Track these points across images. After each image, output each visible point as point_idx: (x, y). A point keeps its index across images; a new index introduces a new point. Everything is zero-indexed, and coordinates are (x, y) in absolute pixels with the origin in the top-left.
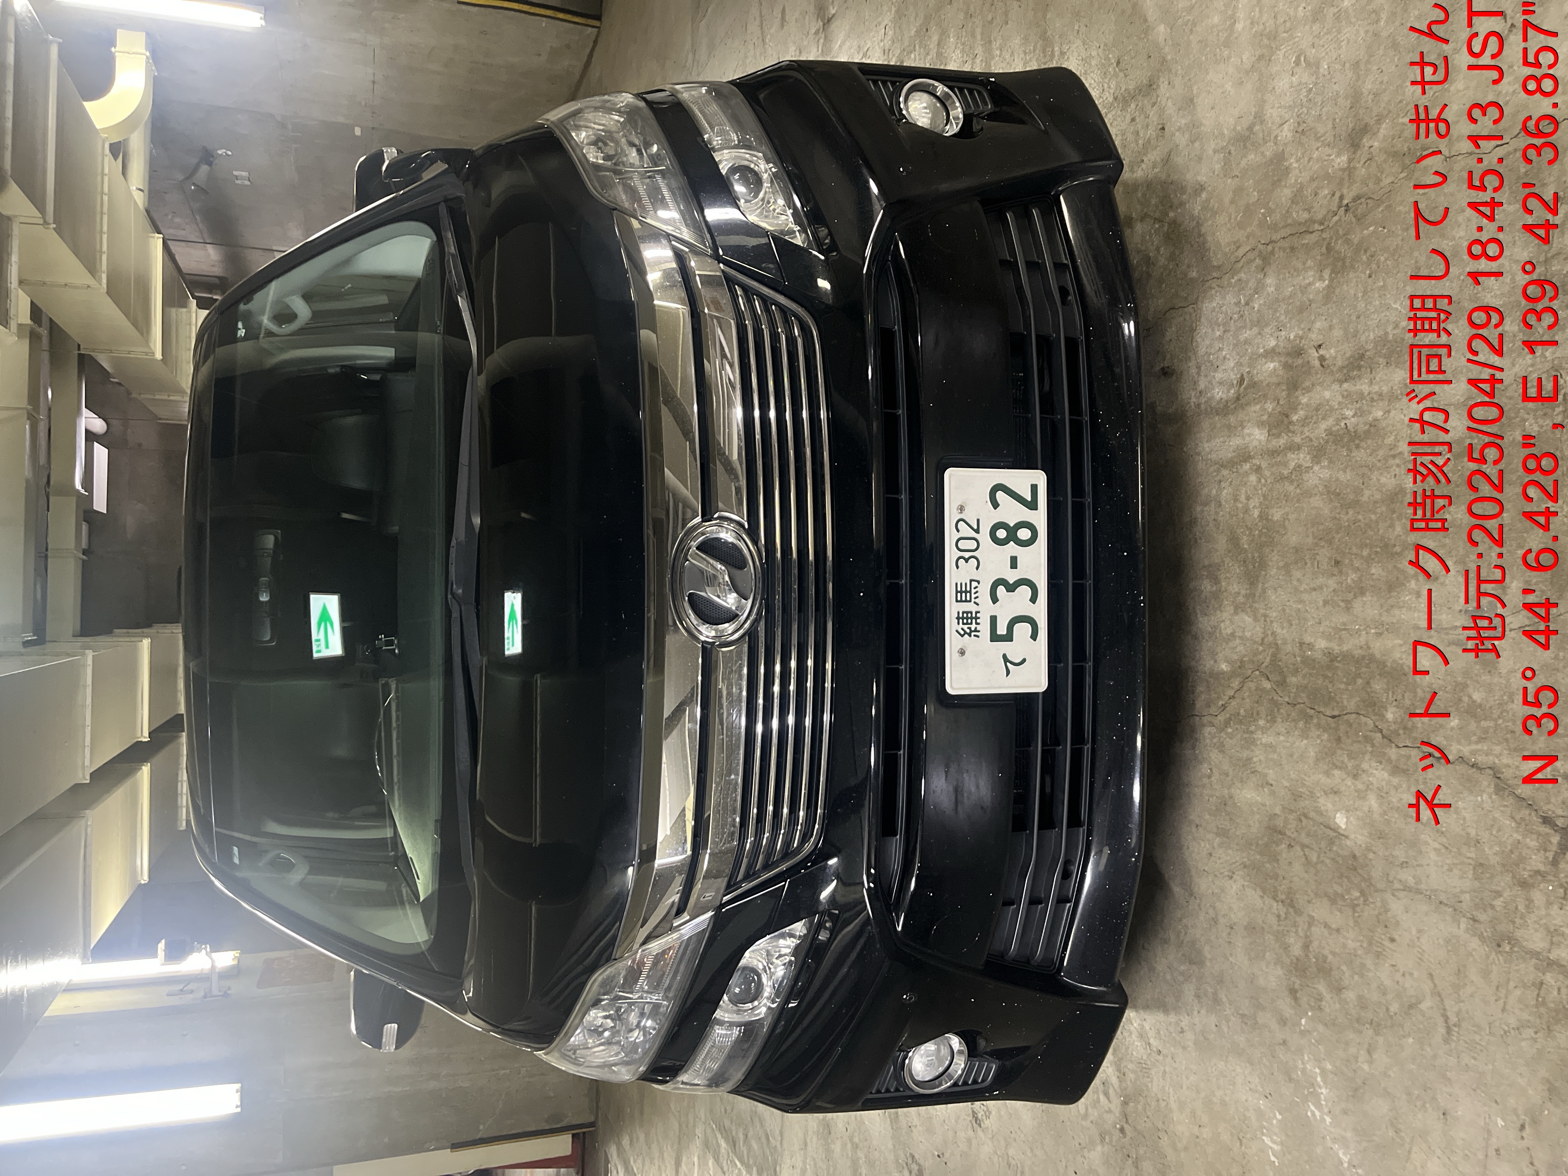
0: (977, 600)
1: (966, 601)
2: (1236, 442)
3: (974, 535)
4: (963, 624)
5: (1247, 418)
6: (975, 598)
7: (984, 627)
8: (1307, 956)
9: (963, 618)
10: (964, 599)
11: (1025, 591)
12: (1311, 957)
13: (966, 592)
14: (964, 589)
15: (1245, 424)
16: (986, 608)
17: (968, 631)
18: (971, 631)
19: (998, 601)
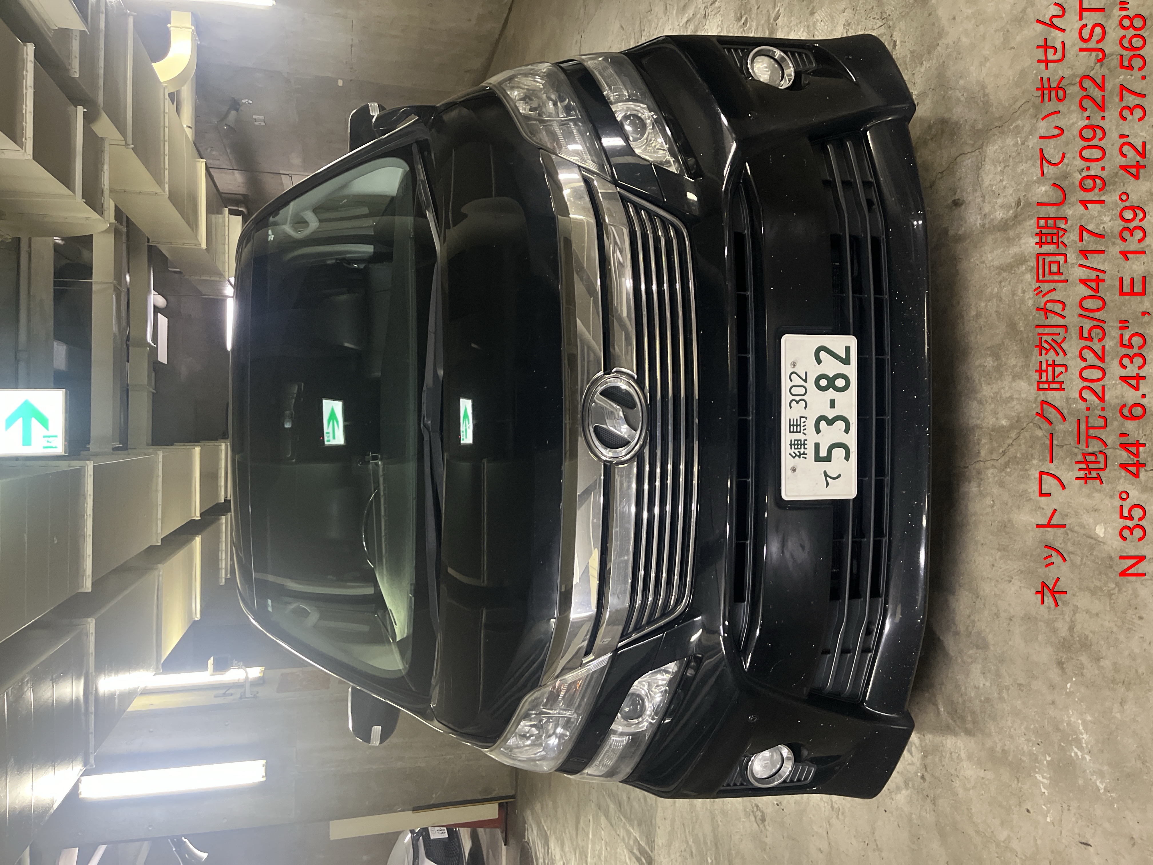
0: (805, 432)
1: (797, 432)
2: (1014, 250)
3: (802, 383)
4: (795, 449)
5: (1023, 231)
6: (804, 430)
7: (810, 451)
8: (1072, 636)
9: (794, 445)
10: (795, 430)
11: (840, 425)
12: (1076, 636)
13: (797, 425)
14: (795, 423)
15: (1021, 236)
16: (811, 438)
17: (798, 454)
18: (800, 454)
19: (820, 432)
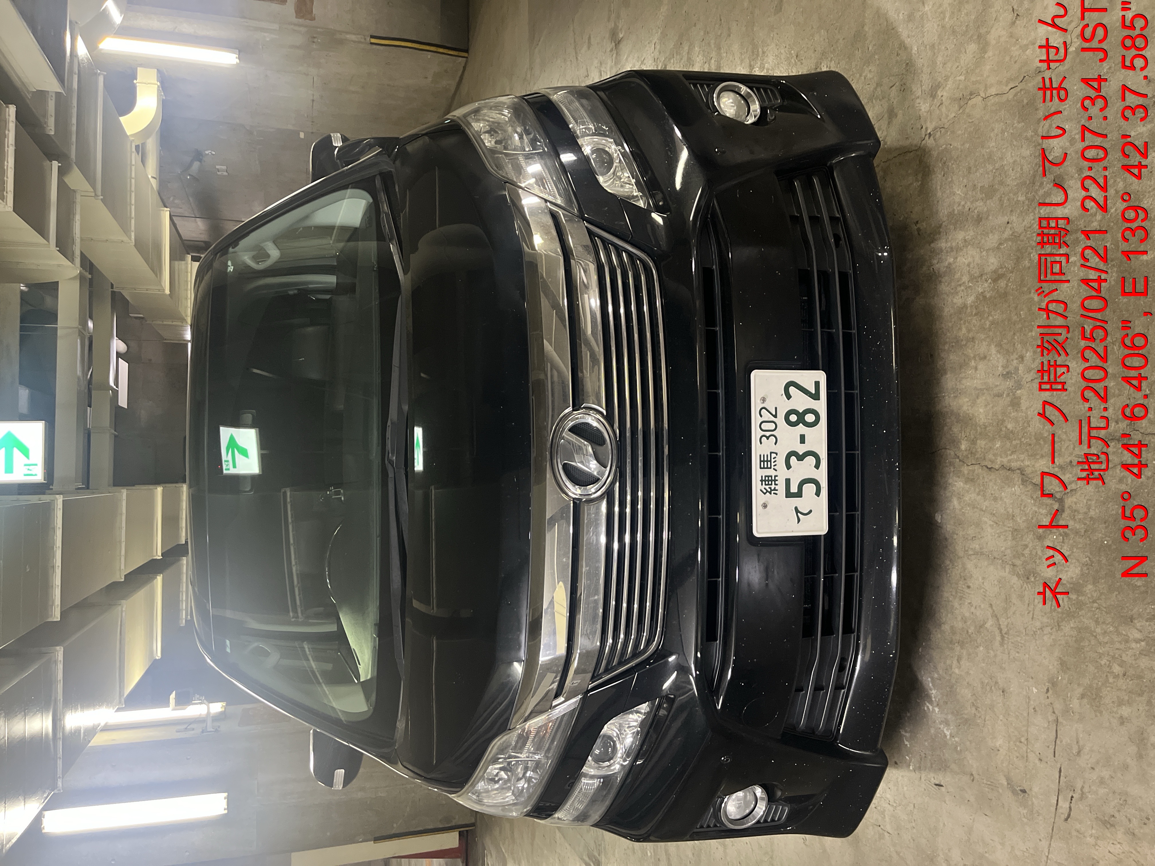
0: (775, 467)
1: (767, 468)
3: (772, 419)
4: (766, 485)
7: (781, 487)
9: (765, 481)
10: (766, 466)
11: (811, 460)
13: (767, 461)
14: (766, 459)
16: (782, 473)
17: (769, 490)
19: (791, 467)
